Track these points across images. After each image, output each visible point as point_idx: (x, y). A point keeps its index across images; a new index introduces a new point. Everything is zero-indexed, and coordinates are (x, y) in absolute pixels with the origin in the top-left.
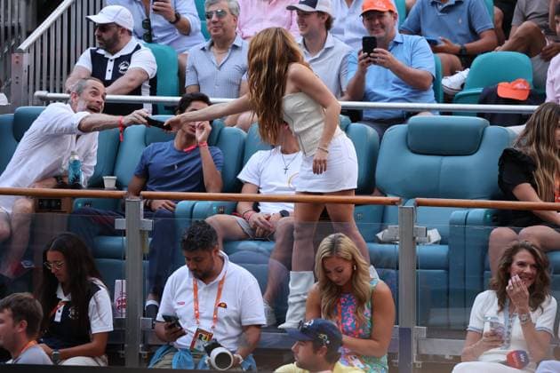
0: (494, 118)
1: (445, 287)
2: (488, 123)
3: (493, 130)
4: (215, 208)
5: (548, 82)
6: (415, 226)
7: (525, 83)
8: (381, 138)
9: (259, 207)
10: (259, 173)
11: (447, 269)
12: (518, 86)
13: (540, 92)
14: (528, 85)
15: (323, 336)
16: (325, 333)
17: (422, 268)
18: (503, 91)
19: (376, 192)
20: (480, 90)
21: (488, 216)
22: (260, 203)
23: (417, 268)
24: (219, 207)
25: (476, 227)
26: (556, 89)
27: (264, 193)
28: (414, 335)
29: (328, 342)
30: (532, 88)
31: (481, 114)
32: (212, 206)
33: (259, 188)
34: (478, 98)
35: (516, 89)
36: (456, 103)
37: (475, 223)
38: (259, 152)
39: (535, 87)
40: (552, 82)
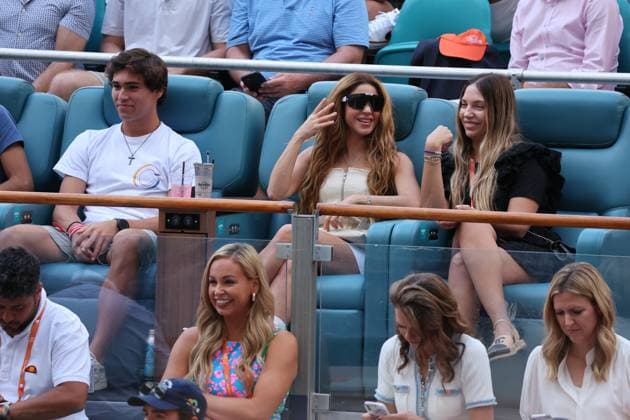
0: (433, 87)
1: (357, 336)
2: (426, 94)
3: (432, 105)
4: (17, 214)
5: (513, 34)
6: (316, 245)
7: (479, 34)
8: (268, 113)
9: (86, 213)
10: (87, 163)
11: (362, 309)
12: (470, 39)
13: (500, 48)
14: (484, 37)
15: (192, 401)
16: (193, 398)
17: (326, 307)
18: (448, 46)
19: (259, 193)
20: (413, 45)
21: (423, 231)
22: (88, 207)
23: (318, 307)
24: (23, 214)
25: (405, 248)
26: (525, 45)
27: (94, 192)
28: (311, 405)
29: (198, 410)
30: (490, 42)
31: (414, 81)
32: (12, 212)
33: (87, 186)
34: (410, 56)
35: (466, 44)
36: (378, 63)
37: (403, 241)
38: (87, 131)
39: (494, 41)
40: (520, 34)
